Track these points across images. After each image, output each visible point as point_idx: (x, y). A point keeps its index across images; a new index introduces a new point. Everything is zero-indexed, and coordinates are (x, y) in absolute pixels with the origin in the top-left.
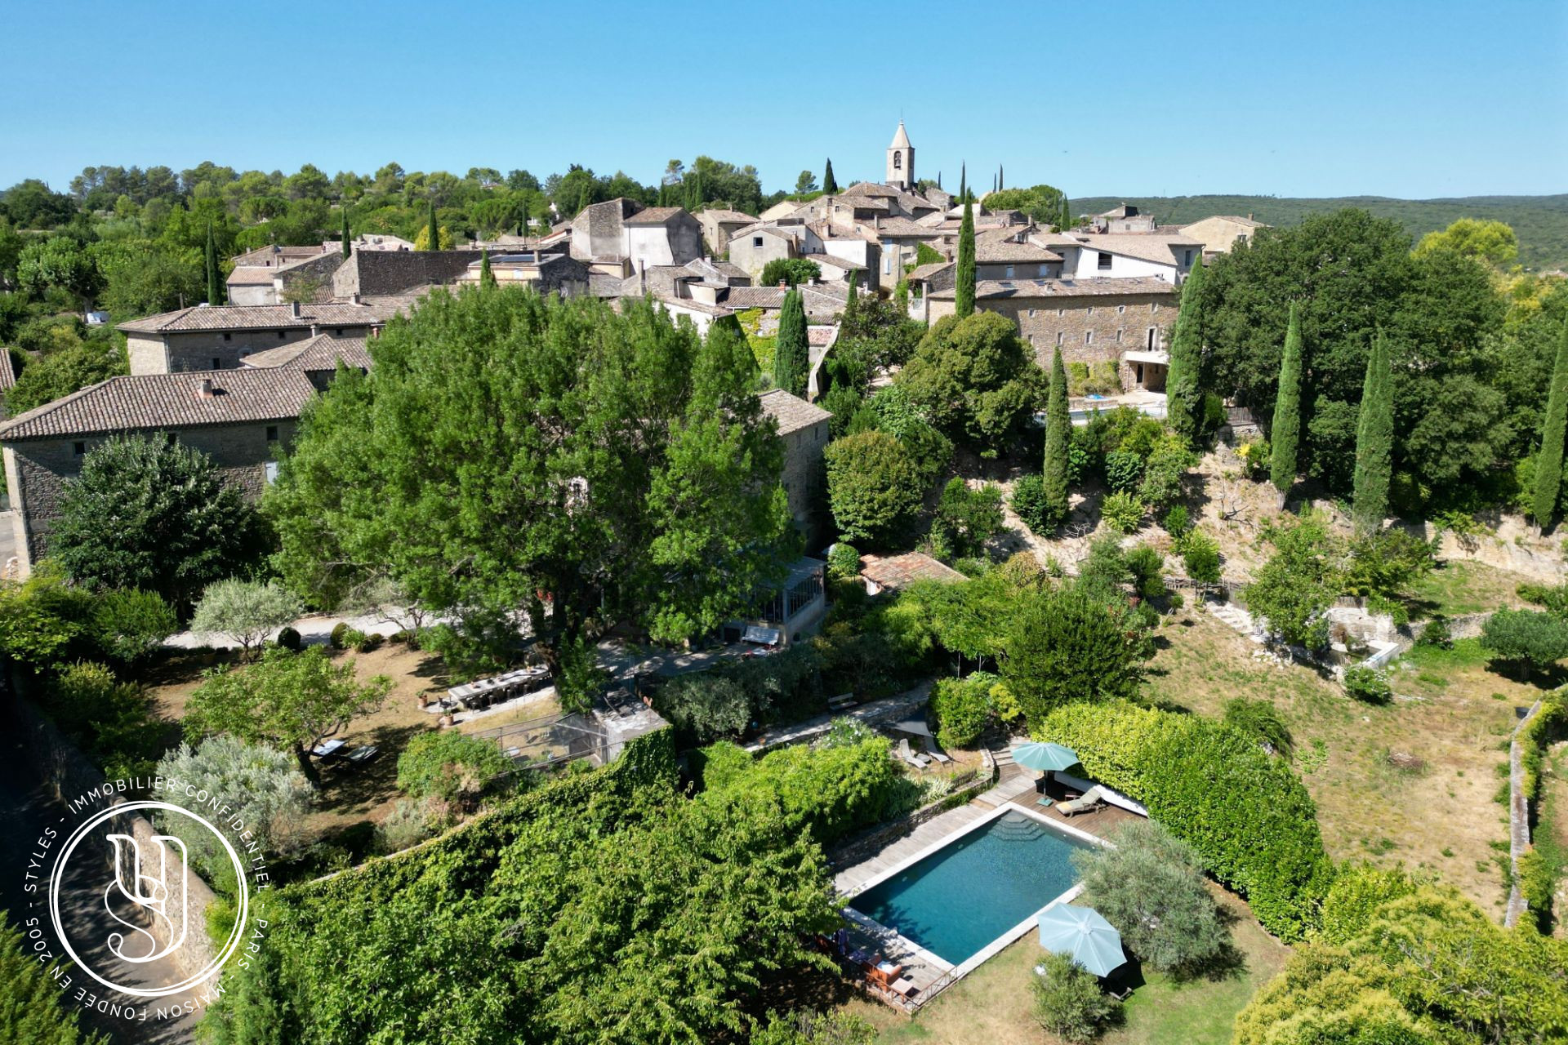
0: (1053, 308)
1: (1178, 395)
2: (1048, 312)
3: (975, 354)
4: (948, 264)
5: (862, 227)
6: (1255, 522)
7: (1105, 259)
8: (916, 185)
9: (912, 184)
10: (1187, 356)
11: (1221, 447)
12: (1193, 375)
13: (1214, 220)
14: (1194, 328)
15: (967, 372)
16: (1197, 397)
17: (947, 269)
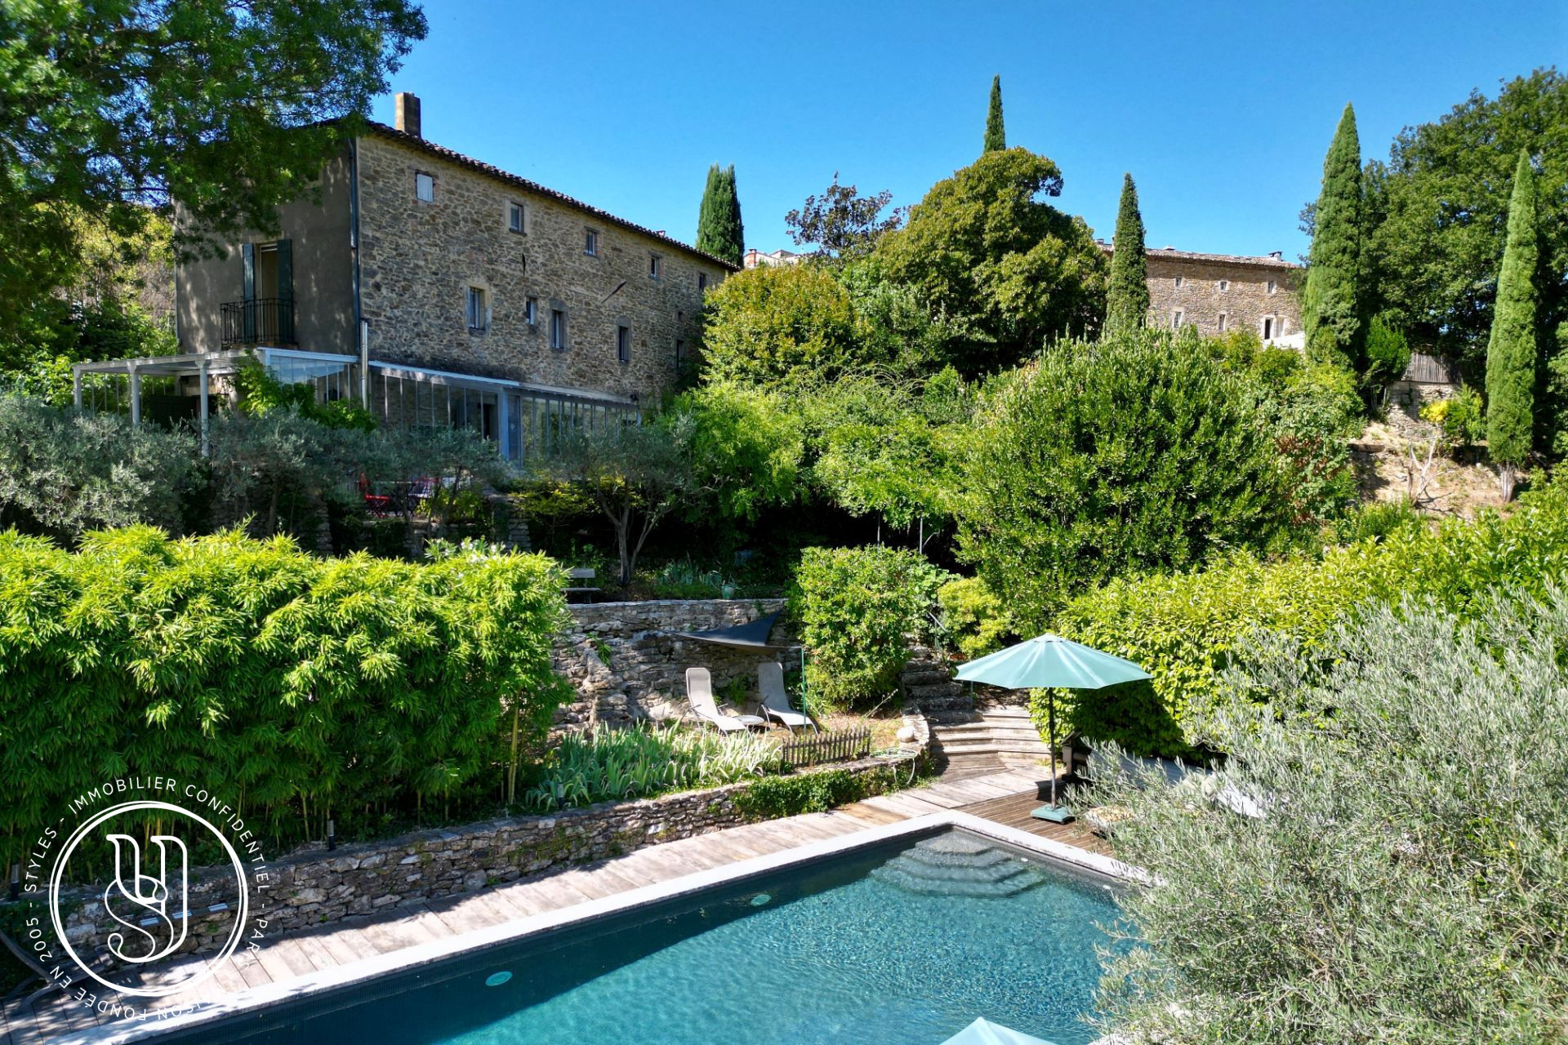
1: (1324, 321)
3: (989, 196)
11: (1396, 414)
12: (1347, 288)
14: (1345, 214)
15: (976, 230)
16: (1356, 324)
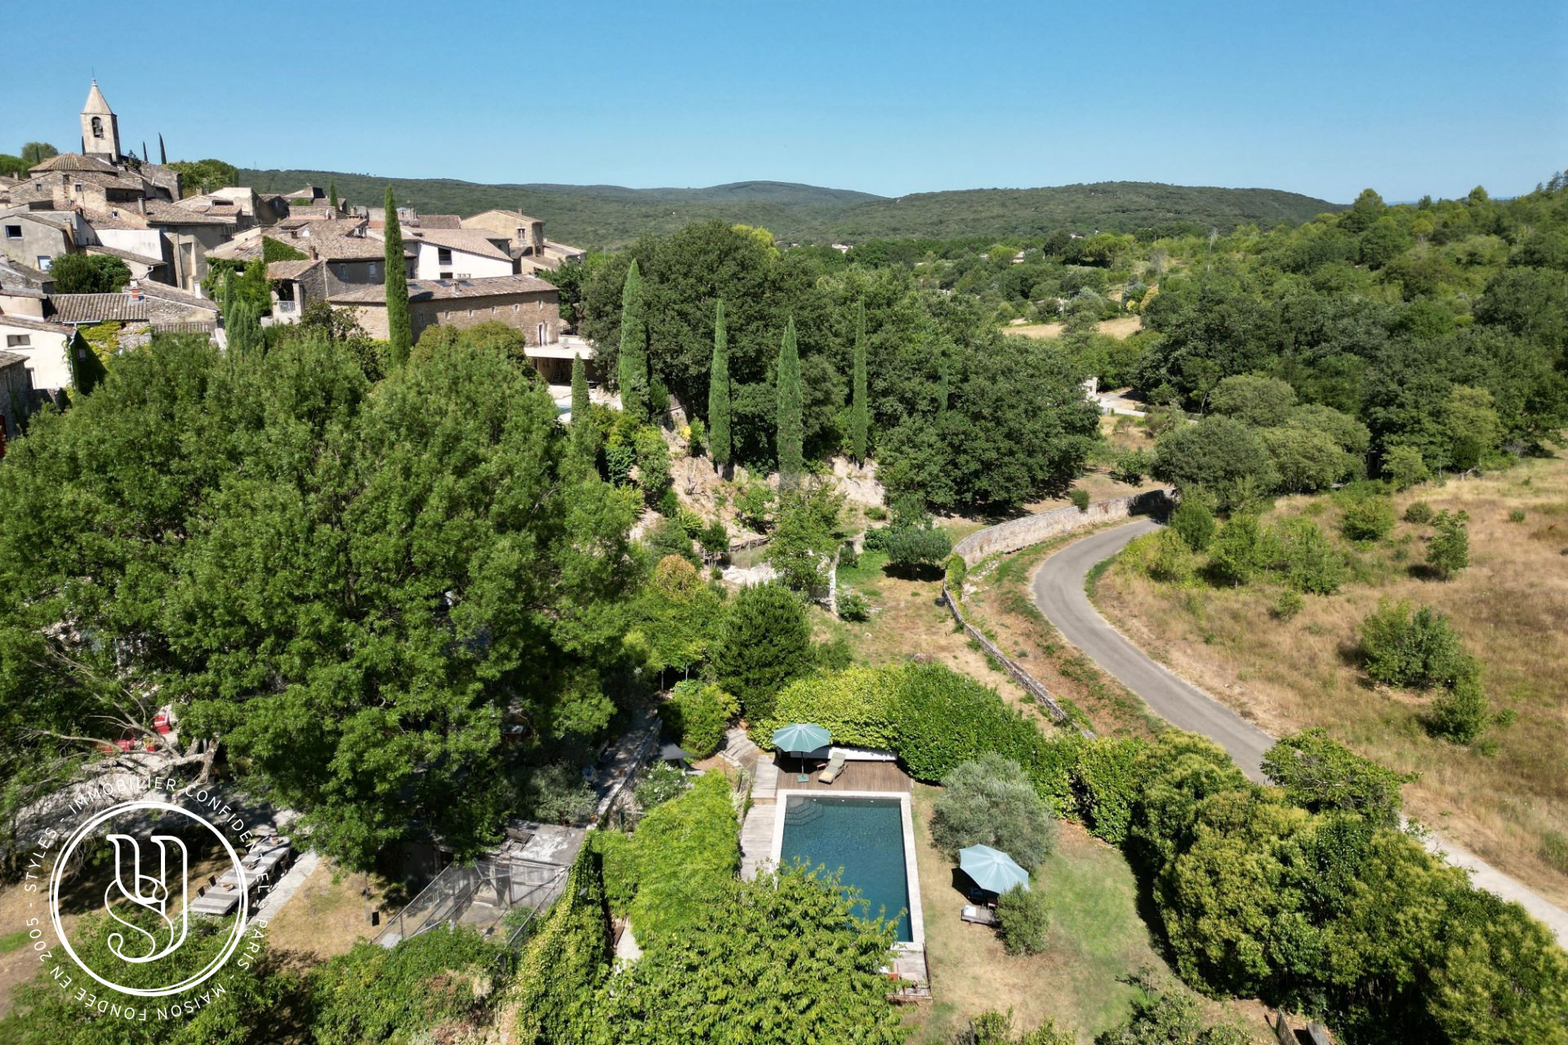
0: (463, 309)
1: (634, 389)
2: (460, 313)
4: (313, 262)
5: (121, 211)
6: (709, 493)
7: (445, 255)
8: (126, 158)
9: (121, 159)
10: (638, 352)
11: (663, 431)
12: (643, 369)
13: (493, 213)
14: (639, 327)
16: (649, 389)
17: (315, 267)
